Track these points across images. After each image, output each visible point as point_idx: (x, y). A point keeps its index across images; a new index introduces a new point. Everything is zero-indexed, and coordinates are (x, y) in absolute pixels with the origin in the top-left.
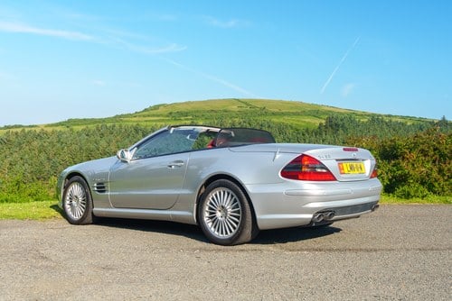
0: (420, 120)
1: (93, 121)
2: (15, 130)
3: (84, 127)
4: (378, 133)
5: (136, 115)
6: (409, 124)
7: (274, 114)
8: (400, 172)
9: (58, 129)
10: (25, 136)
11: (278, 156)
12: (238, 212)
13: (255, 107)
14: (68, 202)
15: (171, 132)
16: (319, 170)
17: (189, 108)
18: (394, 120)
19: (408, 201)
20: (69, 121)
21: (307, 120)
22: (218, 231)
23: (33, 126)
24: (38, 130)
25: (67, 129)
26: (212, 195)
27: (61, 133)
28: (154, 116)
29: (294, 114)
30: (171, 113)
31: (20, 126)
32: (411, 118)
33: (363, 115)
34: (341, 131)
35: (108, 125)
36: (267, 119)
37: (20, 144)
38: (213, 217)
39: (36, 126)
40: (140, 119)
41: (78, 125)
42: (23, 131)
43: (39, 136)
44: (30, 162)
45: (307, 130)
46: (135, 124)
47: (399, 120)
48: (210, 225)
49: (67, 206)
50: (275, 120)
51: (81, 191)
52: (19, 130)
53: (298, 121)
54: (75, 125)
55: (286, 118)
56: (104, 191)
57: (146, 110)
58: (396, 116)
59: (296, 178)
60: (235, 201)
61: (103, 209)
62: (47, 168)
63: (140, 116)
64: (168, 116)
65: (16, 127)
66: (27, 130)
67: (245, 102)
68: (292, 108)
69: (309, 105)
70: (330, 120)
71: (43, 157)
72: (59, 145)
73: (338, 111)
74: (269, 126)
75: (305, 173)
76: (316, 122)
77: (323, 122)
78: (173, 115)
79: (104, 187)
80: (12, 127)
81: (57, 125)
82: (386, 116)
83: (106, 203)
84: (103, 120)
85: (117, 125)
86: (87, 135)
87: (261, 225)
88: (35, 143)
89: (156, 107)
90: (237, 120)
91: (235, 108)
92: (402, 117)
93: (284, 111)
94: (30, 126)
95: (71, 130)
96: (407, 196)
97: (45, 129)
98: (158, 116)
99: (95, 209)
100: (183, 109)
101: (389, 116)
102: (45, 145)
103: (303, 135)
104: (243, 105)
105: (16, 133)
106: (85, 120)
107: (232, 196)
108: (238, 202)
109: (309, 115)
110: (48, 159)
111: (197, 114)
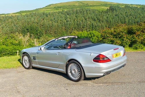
0: (143, 6)
1: (29, 11)
2: (2, 16)
3: (26, 14)
4: (128, 11)
5: (43, 8)
6: (139, 7)
7: (91, 6)
8: (134, 40)
9: (17, 14)
10: (6, 18)
11: (92, 54)
12: (79, 72)
13: (84, 4)
14: (24, 62)
15: (56, 41)
16: (105, 59)
17: (61, 5)
18: (133, 6)
19: (136, 50)
20: (21, 11)
21: (103, 8)
22: (73, 77)
23: (8, 14)
24: (10, 15)
25: (20, 15)
26: (70, 65)
27: (18, 16)
28: (49, 8)
29: (98, 6)
30: (55, 7)
31: (4, 14)
32: (139, 5)
33: (123, 5)
34: (115, 11)
35: (34, 12)
36: (88, 8)
37: (5, 21)
38: (71, 72)
39: (9, 14)
40: (45, 10)
41: (24, 13)
42: (5, 16)
43: (10, 18)
44: (8, 27)
45: (103, 11)
46: (43, 12)
47: (135, 6)
48: (70, 75)
49: (24, 63)
50: (91, 8)
51: (28, 59)
52: (4, 16)
53: (100, 8)
54: (22, 13)
55: (95, 7)
56: (35, 60)
57: (46, 6)
58: (134, 5)
59: (98, 62)
60: (78, 68)
61: (35, 65)
62: (14, 29)
63: (44, 9)
64: (54, 8)
65: (3, 14)
66: (6, 15)
67: (81, 2)
68: (97, 3)
69: (103, 2)
70: (111, 7)
71: (13, 25)
72: (18, 20)
73: (113, 3)
74: (89, 11)
75: (101, 60)
76: (106, 8)
77: (108, 8)
78: (56, 8)
79: (35, 58)
80: (1, 15)
81: (16, 13)
82: (131, 5)
83: (36, 63)
84: (32, 11)
85: (37, 12)
86: (27, 16)
87: (87, 77)
88: (10, 20)
89: (50, 5)
90: (78, 9)
91: (77, 4)
92: (136, 5)
93: (94, 5)
94: (7, 14)
95: (21, 15)
96: (136, 48)
97: (13, 15)
98: (51, 8)
99: (33, 65)
100: (59, 5)
101: (132, 5)
102: (13, 20)
103: (101, 13)
104: (80, 3)
105: (3, 17)
106: (26, 11)
107: (77, 67)
108: (79, 69)
109: (103, 6)
110: (14, 25)
111: (64, 7)
